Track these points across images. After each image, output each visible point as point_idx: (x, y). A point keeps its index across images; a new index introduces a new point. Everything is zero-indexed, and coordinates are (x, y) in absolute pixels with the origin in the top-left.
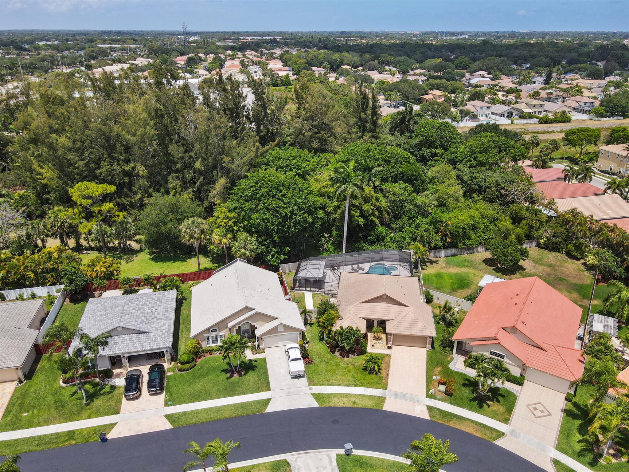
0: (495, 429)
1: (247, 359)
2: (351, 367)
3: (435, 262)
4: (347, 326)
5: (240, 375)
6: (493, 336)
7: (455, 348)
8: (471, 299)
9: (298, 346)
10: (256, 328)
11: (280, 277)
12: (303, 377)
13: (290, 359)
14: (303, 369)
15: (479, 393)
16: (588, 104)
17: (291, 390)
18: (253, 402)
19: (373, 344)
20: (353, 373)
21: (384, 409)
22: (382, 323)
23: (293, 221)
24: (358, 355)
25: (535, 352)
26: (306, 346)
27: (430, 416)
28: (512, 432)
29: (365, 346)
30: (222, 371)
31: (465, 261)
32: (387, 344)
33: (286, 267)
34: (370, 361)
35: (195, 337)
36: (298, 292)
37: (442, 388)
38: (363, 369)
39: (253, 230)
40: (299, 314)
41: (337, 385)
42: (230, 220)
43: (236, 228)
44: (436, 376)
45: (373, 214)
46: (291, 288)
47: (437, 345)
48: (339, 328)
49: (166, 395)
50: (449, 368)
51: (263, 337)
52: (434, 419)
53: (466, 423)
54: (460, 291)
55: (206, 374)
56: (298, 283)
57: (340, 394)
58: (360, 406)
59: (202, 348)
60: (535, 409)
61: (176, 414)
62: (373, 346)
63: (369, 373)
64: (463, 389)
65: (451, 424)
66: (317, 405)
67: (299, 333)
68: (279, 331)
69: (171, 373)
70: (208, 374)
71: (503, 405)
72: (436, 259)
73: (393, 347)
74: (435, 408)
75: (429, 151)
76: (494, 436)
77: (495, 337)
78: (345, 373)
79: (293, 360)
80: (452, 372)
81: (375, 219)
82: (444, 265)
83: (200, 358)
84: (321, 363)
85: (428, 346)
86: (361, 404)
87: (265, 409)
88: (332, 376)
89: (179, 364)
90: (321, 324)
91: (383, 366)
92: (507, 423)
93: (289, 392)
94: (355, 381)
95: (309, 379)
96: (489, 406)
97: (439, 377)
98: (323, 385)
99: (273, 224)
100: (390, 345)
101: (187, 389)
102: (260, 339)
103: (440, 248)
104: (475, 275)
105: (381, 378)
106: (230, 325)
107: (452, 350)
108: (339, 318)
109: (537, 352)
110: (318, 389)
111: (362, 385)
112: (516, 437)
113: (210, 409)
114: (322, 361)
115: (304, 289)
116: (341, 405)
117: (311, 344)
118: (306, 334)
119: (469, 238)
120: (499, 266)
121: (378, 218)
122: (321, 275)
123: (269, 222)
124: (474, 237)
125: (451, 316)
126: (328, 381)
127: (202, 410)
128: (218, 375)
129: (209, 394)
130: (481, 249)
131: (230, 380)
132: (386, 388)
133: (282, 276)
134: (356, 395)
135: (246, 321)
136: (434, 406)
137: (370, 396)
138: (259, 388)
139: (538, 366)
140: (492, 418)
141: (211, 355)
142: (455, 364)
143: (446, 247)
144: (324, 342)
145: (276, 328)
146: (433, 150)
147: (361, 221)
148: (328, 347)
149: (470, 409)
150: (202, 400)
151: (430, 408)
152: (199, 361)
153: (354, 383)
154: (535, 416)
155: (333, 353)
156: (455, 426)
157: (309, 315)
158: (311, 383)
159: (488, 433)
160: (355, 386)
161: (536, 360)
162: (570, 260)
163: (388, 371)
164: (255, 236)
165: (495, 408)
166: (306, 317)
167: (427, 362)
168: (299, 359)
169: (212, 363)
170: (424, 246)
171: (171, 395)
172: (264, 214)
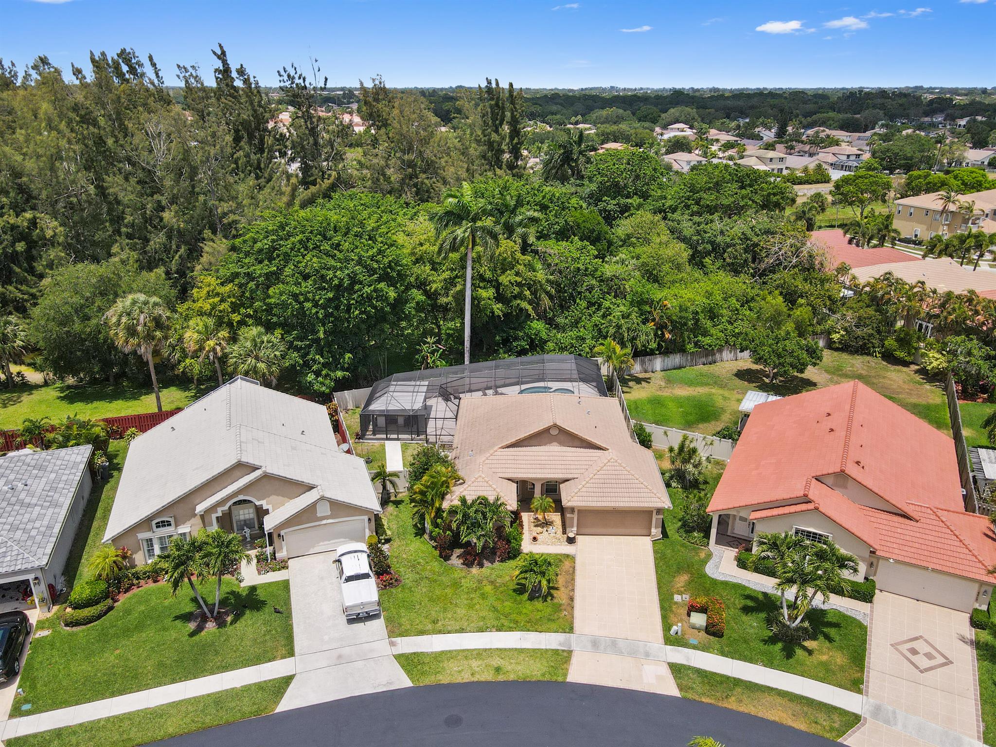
0: (835, 708)
1: (243, 585)
2: (488, 588)
3: (647, 380)
4: (474, 497)
5: (221, 624)
6: (801, 493)
7: (714, 532)
8: (731, 434)
9: (364, 547)
10: (267, 512)
11: (333, 415)
12: (376, 616)
13: (344, 577)
14: (375, 597)
15: (784, 625)
16: (853, 158)
17: (346, 651)
18: (247, 689)
19: (535, 535)
20: (492, 600)
21: (570, 679)
22: (552, 489)
23: (355, 296)
24: (502, 561)
25: (891, 523)
26: (385, 548)
27: (681, 688)
28: (877, 711)
29: (518, 539)
30: (177, 618)
31: (702, 375)
32: (564, 532)
33: (348, 398)
34: (531, 570)
35: (115, 540)
36: (371, 443)
37: (699, 619)
38: (514, 591)
39: (275, 319)
40: (368, 479)
41: (457, 631)
42: (222, 301)
43: (236, 318)
44: (680, 593)
45: (520, 296)
46: (357, 435)
47: (671, 529)
48: (456, 503)
49: (20, 687)
50: (705, 576)
51: (282, 533)
52: (690, 695)
53: (768, 699)
54: (700, 426)
55: (136, 627)
56: (371, 427)
57: (464, 651)
58: (512, 677)
59: (133, 566)
60: (914, 652)
61: (35, 736)
62: (535, 539)
63: (531, 598)
64: (744, 618)
65: (732, 704)
66: (406, 683)
67: (366, 518)
68: (319, 515)
69: (45, 633)
70: (140, 627)
71: (841, 648)
72: (647, 375)
73: (579, 538)
74: (689, 668)
75: (614, 202)
76: (836, 725)
77: (806, 496)
78: (475, 601)
79: (350, 579)
80: (715, 582)
81: (524, 305)
82: (663, 384)
83: (127, 591)
84: (417, 582)
85: (653, 531)
86: (515, 671)
87: (277, 703)
88: (445, 610)
89: (69, 610)
90: (418, 497)
91: (561, 581)
92: (860, 691)
93: (340, 657)
94: (498, 619)
95: (389, 621)
96: (810, 652)
97: (686, 597)
98: (422, 633)
99: (316, 305)
100: (571, 535)
101: (80, 668)
102: (275, 537)
103: (652, 353)
104: (725, 398)
105: (558, 608)
106: (200, 508)
107: (707, 536)
108: (458, 480)
109: (897, 525)
110: (409, 645)
111: (515, 626)
112: (887, 722)
113: (129, 717)
114: (421, 579)
115: (384, 436)
116: (466, 677)
117: (396, 543)
118: (385, 522)
119: (705, 334)
120: (767, 381)
121: (530, 303)
122: (418, 405)
123: (307, 300)
124: (713, 331)
125: (695, 466)
126: (435, 622)
127: (108, 719)
128: (165, 629)
129: (135, 677)
130: (727, 355)
131: (196, 638)
132: (571, 630)
133: (336, 411)
134: (502, 652)
135: (241, 497)
136: (684, 662)
137: (534, 650)
138: (265, 652)
139: (903, 553)
140: (822, 680)
141: (155, 581)
142: (717, 567)
143: (665, 350)
144: (426, 536)
145: (311, 509)
146: (623, 201)
147: (498, 308)
148: (435, 548)
149: (770, 663)
150: (113, 695)
151: (677, 670)
152: (123, 598)
153: (495, 623)
154: (917, 667)
155: (447, 558)
156: (742, 709)
157: (391, 482)
158: (395, 630)
159: (822, 717)
160: (499, 630)
161: (898, 541)
162: (892, 367)
163: (573, 590)
164: (278, 332)
165: (824, 658)
166: (384, 487)
167: (657, 566)
168: (366, 576)
169: (154, 601)
170: (623, 345)
171: (33, 687)
172: (297, 284)
